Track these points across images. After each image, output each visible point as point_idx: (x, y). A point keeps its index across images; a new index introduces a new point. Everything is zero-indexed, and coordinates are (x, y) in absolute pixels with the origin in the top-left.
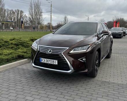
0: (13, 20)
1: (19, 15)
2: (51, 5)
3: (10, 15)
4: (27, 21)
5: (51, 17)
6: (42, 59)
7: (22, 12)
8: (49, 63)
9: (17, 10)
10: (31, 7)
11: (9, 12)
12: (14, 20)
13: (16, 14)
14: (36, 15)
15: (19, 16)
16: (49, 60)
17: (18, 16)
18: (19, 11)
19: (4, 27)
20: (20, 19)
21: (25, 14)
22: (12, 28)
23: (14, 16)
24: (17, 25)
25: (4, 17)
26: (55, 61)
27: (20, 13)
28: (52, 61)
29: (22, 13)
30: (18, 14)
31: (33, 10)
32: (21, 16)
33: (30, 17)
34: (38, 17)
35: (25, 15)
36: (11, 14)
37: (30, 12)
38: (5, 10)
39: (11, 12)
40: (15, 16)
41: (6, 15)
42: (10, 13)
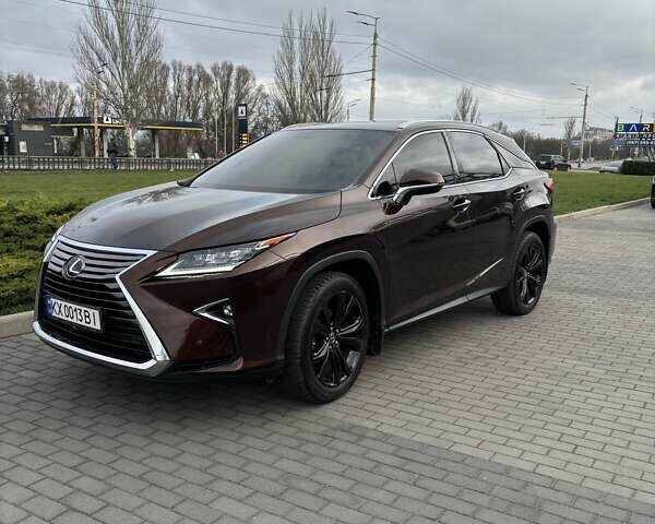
0: (200, 116)
1: (232, 88)
2: (375, 36)
3: (189, 89)
4: (267, 120)
5: (373, 98)
6: (53, 300)
7: (244, 75)
8: (74, 320)
9: (224, 64)
10: (289, 47)
11: (185, 77)
12: (207, 113)
13: (217, 84)
14: (311, 87)
15: (232, 96)
16: (74, 306)
17: (226, 95)
18: (230, 69)
19: (157, 151)
20: (236, 109)
21: (258, 83)
22: (197, 156)
23: (207, 95)
24: (221, 140)
25: (161, 100)
26: (91, 311)
27: (238, 79)
28: (83, 314)
29: (247, 80)
30: (226, 85)
31: (297, 66)
32: (239, 97)
33: (280, 97)
34: (321, 97)
35: (259, 90)
36: (193, 88)
37: (279, 75)
38: (165, 67)
39: (196, 77)
40: (212, 96)
41: (171, 91)
42: (191, 80)
